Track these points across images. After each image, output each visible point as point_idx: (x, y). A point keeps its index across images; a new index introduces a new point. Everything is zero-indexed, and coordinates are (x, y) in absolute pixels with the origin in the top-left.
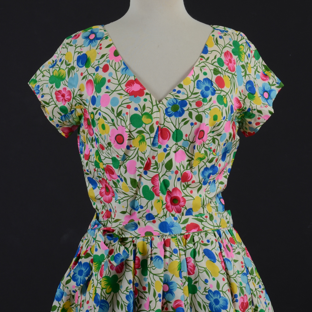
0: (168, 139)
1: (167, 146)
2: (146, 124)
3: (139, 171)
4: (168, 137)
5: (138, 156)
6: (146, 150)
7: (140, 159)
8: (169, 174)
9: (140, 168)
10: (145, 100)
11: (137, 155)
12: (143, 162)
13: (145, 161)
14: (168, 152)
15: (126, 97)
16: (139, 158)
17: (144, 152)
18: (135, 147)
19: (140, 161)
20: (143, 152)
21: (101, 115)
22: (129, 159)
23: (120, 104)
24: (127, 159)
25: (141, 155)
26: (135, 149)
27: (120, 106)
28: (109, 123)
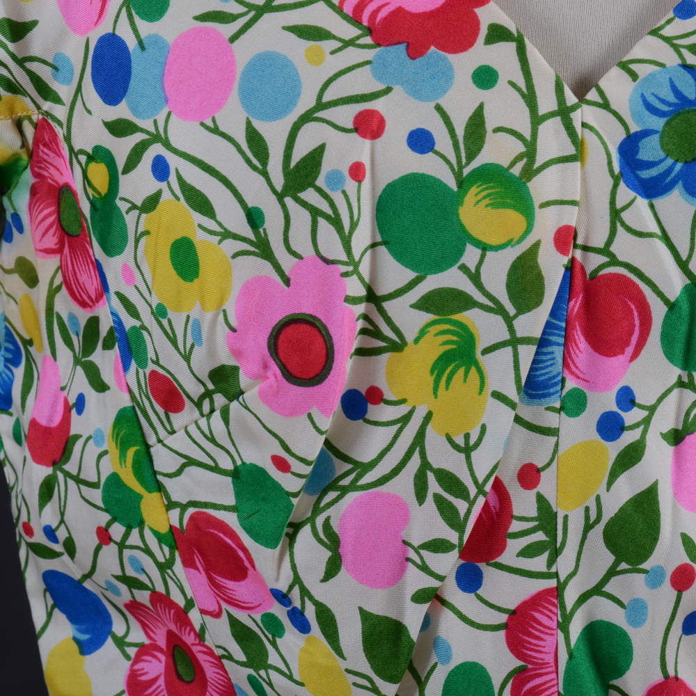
0: (630, 350)
1: (627, 398)
2: (485, 248)
3: (424, 568)
4: (634, 340)
5: (425, 465)
6: (483, 428)
7: (434, 486)
8: (631, 586)
9: (438, 546)
10: (485, 77)
11: (415, 462)
12: (461, 506)
13: (472, 503)
14: (628, 438)
15: (352, 56)
16: (431, 477)
17: (467, 436)
18: (403, 401)
19: (439, 500)
20: (460, 441)
21: (173, 178)
22: (362, 482)
23: (306, 101)
24: (346, 482)
25: (442, 456)
26: (405, 419)
27: (307, 118)
28: (226, 235)
